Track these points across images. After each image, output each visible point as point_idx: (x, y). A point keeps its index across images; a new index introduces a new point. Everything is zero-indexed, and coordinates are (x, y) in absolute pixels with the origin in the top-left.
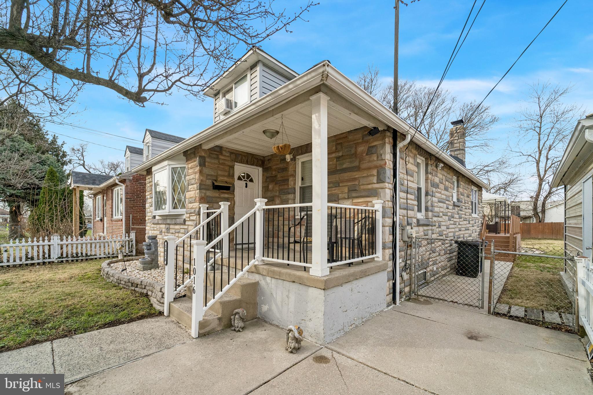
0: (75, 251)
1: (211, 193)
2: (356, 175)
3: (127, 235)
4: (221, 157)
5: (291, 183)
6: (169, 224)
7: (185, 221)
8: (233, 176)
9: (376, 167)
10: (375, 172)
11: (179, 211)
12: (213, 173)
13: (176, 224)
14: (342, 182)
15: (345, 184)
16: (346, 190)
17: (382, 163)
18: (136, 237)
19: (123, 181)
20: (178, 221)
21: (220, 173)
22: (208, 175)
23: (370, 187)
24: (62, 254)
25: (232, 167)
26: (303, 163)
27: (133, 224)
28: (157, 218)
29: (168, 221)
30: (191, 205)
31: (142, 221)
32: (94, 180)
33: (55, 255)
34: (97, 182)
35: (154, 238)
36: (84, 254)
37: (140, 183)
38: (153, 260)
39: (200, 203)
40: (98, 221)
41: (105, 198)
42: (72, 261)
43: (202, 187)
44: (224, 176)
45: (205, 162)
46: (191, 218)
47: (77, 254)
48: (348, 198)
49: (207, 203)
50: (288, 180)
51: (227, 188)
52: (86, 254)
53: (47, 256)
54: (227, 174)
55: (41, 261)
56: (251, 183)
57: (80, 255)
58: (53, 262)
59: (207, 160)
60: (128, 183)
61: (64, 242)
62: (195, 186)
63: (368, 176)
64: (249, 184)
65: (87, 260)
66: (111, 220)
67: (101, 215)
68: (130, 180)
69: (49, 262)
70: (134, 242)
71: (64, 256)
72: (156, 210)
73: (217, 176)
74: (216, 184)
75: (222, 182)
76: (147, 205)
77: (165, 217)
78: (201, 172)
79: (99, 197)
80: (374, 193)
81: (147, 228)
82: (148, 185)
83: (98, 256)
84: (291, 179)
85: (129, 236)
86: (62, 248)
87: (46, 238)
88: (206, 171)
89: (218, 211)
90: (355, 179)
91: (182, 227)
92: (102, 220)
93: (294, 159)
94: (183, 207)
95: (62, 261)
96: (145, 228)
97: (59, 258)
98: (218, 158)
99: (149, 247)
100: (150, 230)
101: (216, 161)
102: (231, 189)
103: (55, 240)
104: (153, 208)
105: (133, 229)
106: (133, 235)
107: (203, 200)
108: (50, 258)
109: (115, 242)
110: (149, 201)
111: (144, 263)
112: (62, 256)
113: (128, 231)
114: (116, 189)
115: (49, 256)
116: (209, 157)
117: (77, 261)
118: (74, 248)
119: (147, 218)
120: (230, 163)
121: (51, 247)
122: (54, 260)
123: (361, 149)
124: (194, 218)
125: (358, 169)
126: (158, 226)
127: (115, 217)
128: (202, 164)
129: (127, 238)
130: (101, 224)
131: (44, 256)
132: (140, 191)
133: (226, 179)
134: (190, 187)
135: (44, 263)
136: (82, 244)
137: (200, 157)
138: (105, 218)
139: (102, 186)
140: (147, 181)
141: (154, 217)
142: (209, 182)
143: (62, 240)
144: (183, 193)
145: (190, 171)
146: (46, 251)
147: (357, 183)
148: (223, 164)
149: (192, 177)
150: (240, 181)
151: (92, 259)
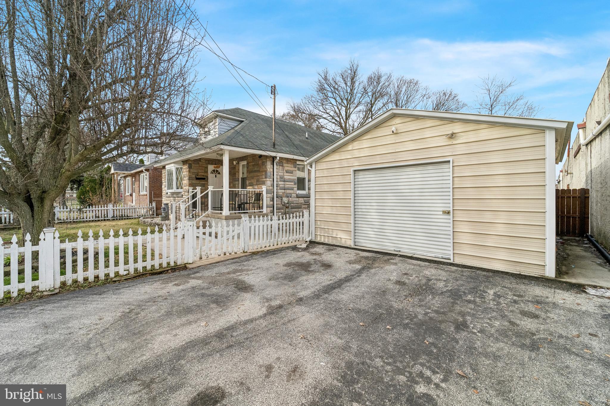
0: (121, 214)
1: (195, 181)
2: (259, 174)
3: (150, 204)
4: (200, 163)
5: (237, 176)
6: (175, 197)
7: (182, 195)
8: (207, 172)
9: (264, 171)
10: (264, 173)
11: (180, 190)
12: (195, 171)
13: (178, 197)
15: (256, 178)
16: (256, 181)
17: (266, 169)
18: (156, 206)
19: (147, 170)
20: (180, 195)
21: (200, 171)
22: (193, 173)
23: (263, 180)
24: (114, 215)
25: (207, 168)
26: (243, 165)
27: (154, 197)
28: (169, 194)
29: (175, 196)
30: (185, 188)
31: (160, 195)
32: (127, 168)
33: (110, 215)
34: (129, 169)
35: (167, 204)
36: (126, 216)
37: (159, 171)
38: (166, 216)
39: (189, 187)
40: (128, 196)
41: (133, 180)
42: (120, 219)
43: (190, 179)
44: (202, 172)
45: (191, 167)
46: (185, 194)
47: (122, 215)
48: (256, 184)
49: (193, 186)
50: (235, 174)
51: (204, 179)
52: (127, 215)
53: (106, 216)
54: (203, 171)
55: (103, 219)
56: (219, 175)
57: (123, 216)
58: (109, 220)
59: (193, 165)
60: (151, 171)
61: (115, 208)
62: (187, 178)
63: (262, 175)
64: (217, 175)
65: (127, 219)
66: (139, 195)
67: (130, 192)
68: (152, 170)
69: (107, 220)
70: (155, 209)
71: (115, 216)
72: (168, 189)
73: (198, 173)
74: (197, 177)
75: (200, 175)
76: (163, 186)
77: (173, 194)
78: (189, 171)
79: (129, 179)
80: (264, 183)
81: (163, 200)
82: (163, 175)
83: (134, 217)
84: (237, 173)
85: (152, 205)
86: (114, 211)
87: (105, 205)
88: (192, 170)
89: (196, 191)
90: (258, 176)
91: (181, 198)
92: (131, 195)
93: (238, 163)
94: (182, 188)
95: (114, 219)
96: (162, 200)
97: (113, 217)
98: (199, 164)
99: (164, 209)
100: (165, 200)
101: (198, 165)
102: (206, 179)
103: (110, 206)
104: (166, 188)
105: (154, 201)
106: (154, 204)
107: (190, 185)
108: (107, 217)
109: (144, 208)
110: (164, 184)
111: (162, 218)
112: (114, 217)
113: (151, 202)
114: (142, 175)
115: (107, 216)
116: (194, 163)
117: (122, 219)
118: (120, 212)
119: (163, 194)
120: (205, 166)
121: (108, 211)
122: (110, 218)
123: (260, 162)
124: (186, 194)
125: (259, 171)
126: (169, 198)
127: (141, 193)
128: (190, 167)
129: (151, 206)
130: (130, 198)
131: (104, 215)
132: (158, 176)
133: (203, 174)
134: (185, 178)
135: (105, 220)
136: (125, 209)
137: (189, 164)
138: (134, 194)
139: (132, 172)
140: (163, 172)
141: (167, 193)
142: (194, 176)
143: (114, 206)
144: (182, 181)
145: (184, 170)
146: (106, 213)
148: (202, 166)
149: (186, 173)
150: (212, 174)
151: (130, 218)
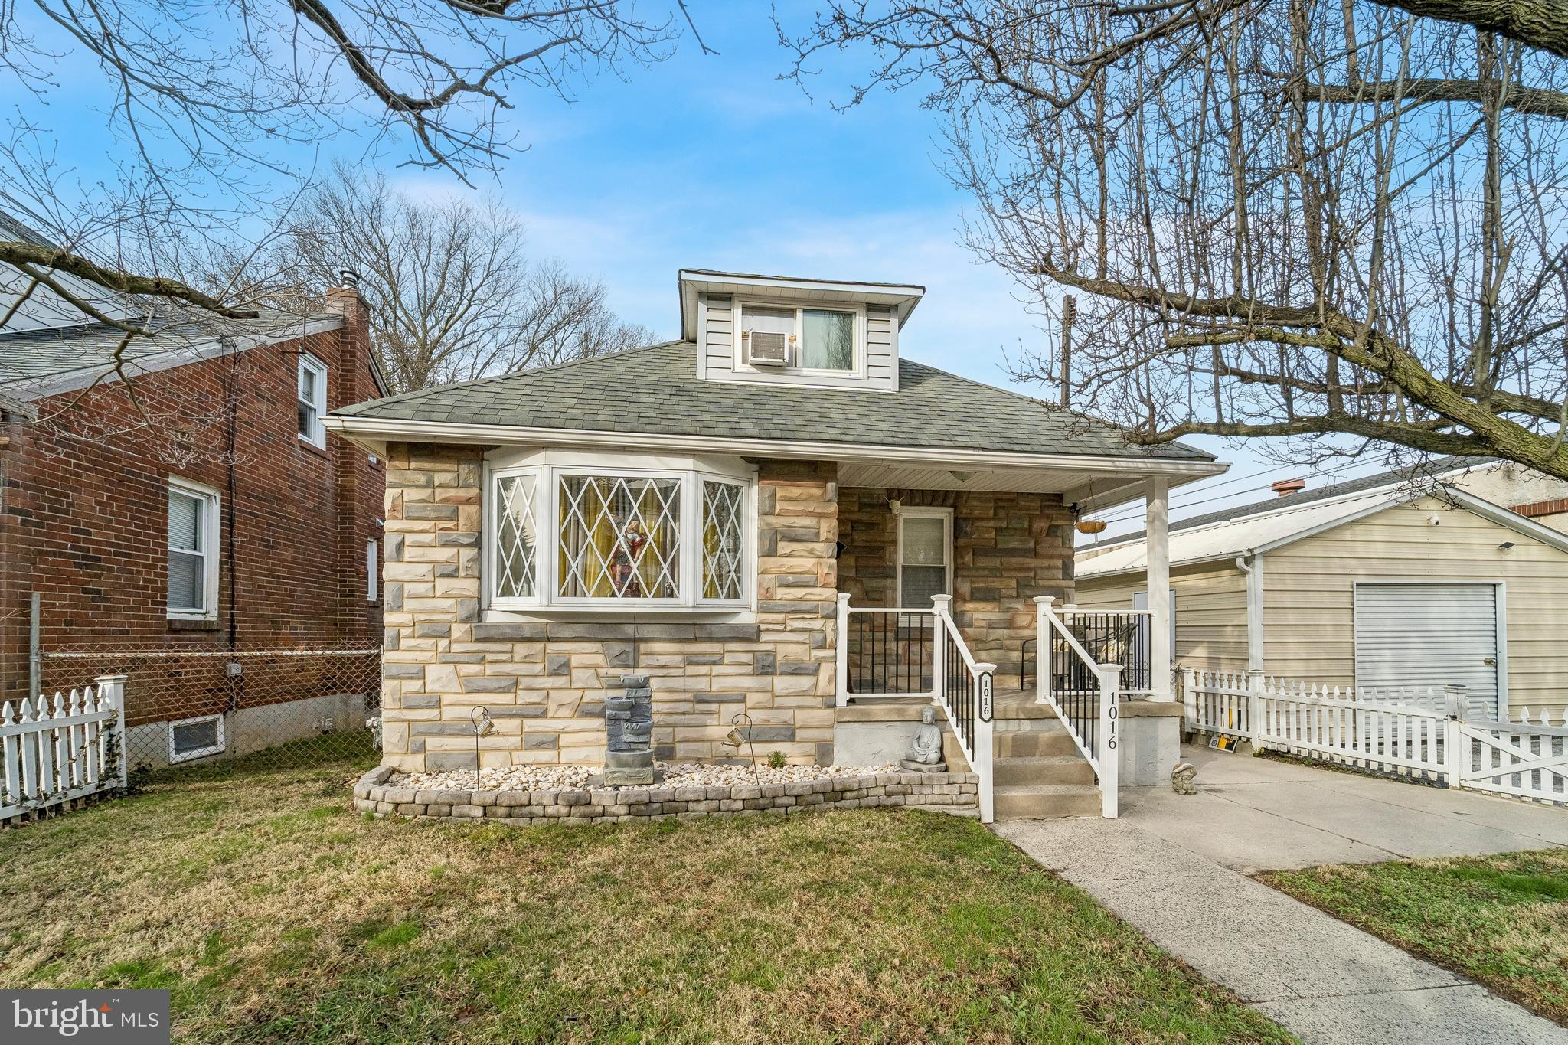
2: (1031, 562)
7: (758, 631)
9: (1061, 556)
11: (725, 604)
14: (1008, 569)
15: (1014, 574)
16: (1014, 584)
20: (716, 631)
23: (1052, 583)
30: (789, 593)
46: (797, 624)
48: (1018, 596)
62: (818, 547)
63: (1049, 568)
90: (1028, 569)
91: (736, 646)
125: (1034, 553)
134: (789, 546)
145: (789, 506)
147: (1032, 574)
149: (803, 521)
